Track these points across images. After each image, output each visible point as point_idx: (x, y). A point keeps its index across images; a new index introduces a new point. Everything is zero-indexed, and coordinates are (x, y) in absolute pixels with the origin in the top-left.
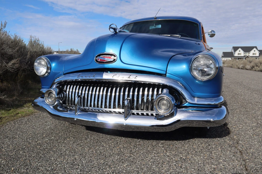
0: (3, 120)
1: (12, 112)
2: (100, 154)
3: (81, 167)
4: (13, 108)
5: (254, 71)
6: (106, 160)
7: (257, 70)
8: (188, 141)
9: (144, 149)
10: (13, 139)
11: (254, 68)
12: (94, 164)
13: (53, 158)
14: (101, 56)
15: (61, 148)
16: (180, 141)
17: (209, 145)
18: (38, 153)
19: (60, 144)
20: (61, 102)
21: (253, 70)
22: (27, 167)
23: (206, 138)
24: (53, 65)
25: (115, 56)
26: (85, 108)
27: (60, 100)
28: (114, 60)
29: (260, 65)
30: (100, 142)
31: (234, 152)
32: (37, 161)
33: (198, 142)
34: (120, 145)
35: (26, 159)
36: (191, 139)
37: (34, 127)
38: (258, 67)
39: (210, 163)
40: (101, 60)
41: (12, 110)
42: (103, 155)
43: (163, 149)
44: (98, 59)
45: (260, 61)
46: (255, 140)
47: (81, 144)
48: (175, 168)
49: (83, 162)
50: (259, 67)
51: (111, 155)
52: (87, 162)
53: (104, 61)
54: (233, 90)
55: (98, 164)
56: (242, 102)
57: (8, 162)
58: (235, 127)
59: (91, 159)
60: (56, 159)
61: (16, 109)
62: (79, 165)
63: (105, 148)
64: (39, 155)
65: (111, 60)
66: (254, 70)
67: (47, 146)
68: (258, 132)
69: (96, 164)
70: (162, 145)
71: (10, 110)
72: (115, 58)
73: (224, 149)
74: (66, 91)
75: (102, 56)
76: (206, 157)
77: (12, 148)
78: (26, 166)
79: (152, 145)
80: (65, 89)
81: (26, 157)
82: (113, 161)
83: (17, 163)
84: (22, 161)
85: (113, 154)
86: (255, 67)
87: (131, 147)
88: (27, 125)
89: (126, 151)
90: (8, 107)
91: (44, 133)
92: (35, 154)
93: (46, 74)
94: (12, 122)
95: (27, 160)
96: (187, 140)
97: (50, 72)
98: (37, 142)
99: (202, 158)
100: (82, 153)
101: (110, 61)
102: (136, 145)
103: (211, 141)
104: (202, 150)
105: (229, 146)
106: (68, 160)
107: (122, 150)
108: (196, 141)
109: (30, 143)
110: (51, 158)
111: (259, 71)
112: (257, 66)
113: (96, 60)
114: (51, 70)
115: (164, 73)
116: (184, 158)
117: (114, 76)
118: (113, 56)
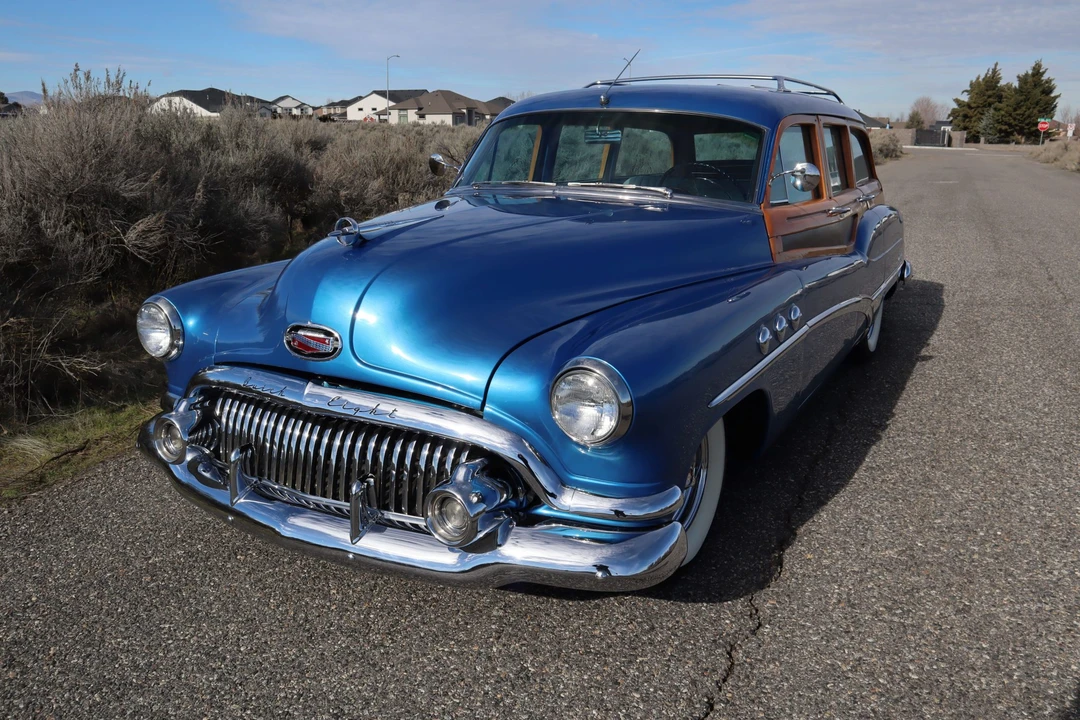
0: (91, 452)
1: (130, 416)
2: (302, 625)
3: (227, 666)
4: (135, 401)
6: (305, 651)
8: (597, 606)
9: (439, 619)
10: (89, 543)
12: (268, 658)
13: (167, 626)
14: (301, 333)
15: (207, 588)
16: (570, 603)
17: (653, 628)
18: (136, 603)
19: (208, 573)
20: (207, 452)
22: (89, 649)
23: (664, 598)
24: (191, 323)
26: (264, 482)
27: (203, 445)
28: (336, 349)
30: (325, 579)
31: (706, 670)
32: (123, 630)
33: (623, 614)
34: (378, 595)
35: (96, 622)
36: (612, 599)
37: (166, 496)
39: (592, 702)
40: (300, 344)
41: (130, 409)
42: (308, 630)
43: (493, 627)
44: (294, 340)
46: (825, 623)
47: (270, 580)
48: (479, 704)
49: (242, 649)
51: (329, 632)
52: (252, 649)
53: (309, 348)
54: (983, 351)
55: (277, 661)
56: (954, 427)
57: (50, 628)
58: (809, 556)
59: (266, 642)
60: (175, 630)
61: (143, 402)
62: (224, 659)
63: (328, 604)
64: (136, 609)
65: (326, 351)
67: (170, 579)
68: (869, 590)
69: (272, 659)
70: (501, 613)
71: (125, 407)
72: (338, 345)
73: (686, 650)
74: (220, 417)
75: (303, 332)
76: (599, 678)
77: (76, 576)
78: (89, 645)
79: (472, 608)
80: (218, 412)
81: (99, 614)
82: (322, 654)
83: (69, 630)
84: (84, 626)
85: (340, 628)
87: (404, 609)
88: (147, 484)
89: (380, 624)
90: (116, 398)
91: (185, 522)
92: (127, 605)
93: (174, 352)
94: (112, 465)
95: (98, 626)
96: (594, 600)
97: (183, 347)
98: (150, 558)
99: (586, 677)
100: (255, 615)
101: (323, 352)
102: (422, 604)
103: (672, 611)
104: (610, 647)
106: (203, 637)
108: (622, 609)
109: (127, 563)
110: (162, 626)
113: (289, 342)
114: (184, 341)
115: (476, 402)
116: (532, 670)
117: (333, 400)
118: (332, 339)
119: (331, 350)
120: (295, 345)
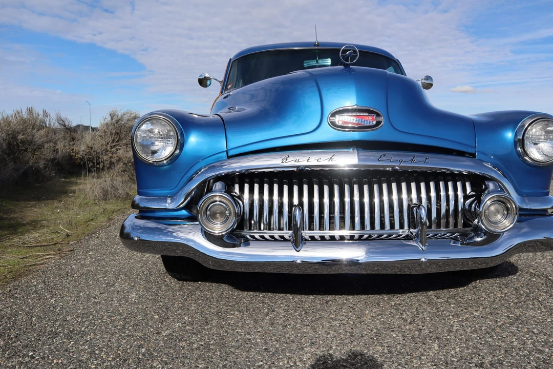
2: (352, 335)
6: (385, 345)
9: (420, 311)
10: (82, 337)
14: (345, 114)
15: (243, 337)
19: (225, 329)
25: (378, 115)
28: (378, 123)
30: (313, 312)
34: (362, 310)
37: (94, 300)
40: (344, 122)
42: (362, 336)
47: (279, 322)
51: (379, 333)
60: (273, 364)
63: (343, 322)
64: (212, 362)
65: (371, 124)
67: (202, 339)
72: (379, 119)
77: (113, 358)
79: (424, 302)
82: (399, 343)
85: (377, 330)
91: (144, 310)
98: (159, 333)
100: (310, 339)
107: (382, 320)
113: (333, 123)
115: (473, 150)
117: (381, 157)
118: (375, 115)
119: (375, 122)
120: (340, 123)
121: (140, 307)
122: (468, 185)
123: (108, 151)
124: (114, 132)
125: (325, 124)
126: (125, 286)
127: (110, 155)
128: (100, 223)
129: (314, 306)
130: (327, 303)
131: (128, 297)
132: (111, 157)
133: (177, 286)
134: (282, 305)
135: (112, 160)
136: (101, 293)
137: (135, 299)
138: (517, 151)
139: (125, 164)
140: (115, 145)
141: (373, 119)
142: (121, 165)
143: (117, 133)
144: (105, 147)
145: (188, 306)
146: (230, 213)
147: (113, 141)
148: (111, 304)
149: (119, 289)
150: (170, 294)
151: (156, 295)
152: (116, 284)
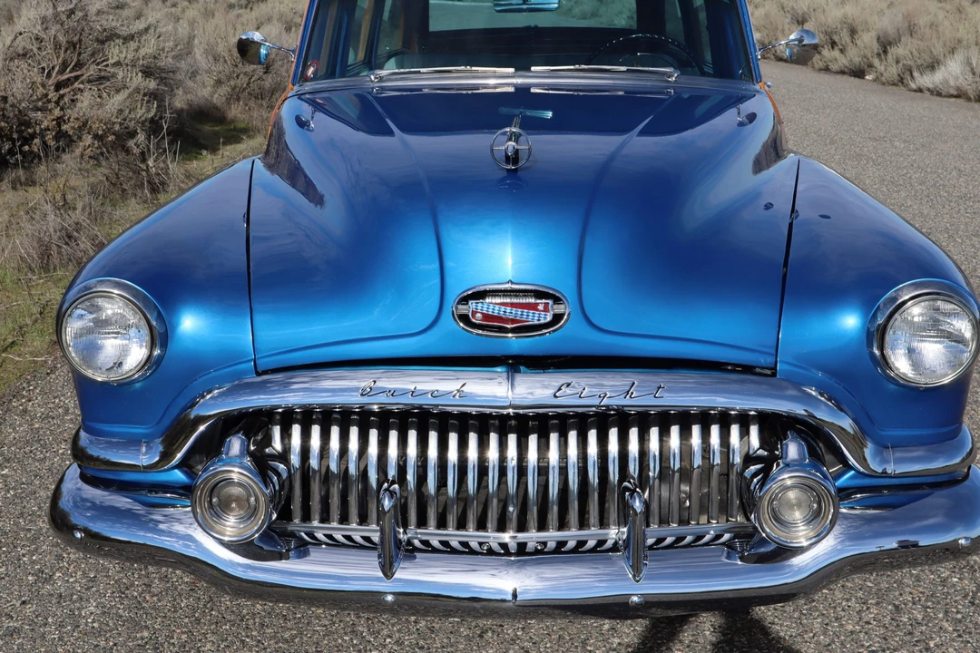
5: (820, 70)
7: (834, 67)
11: (819, 53)
14: (488, 300)
21: (813, 67)
25: (557, 300)
29: (848, 39)
38: (836, 53)
44: (474, 313)
45: (845, 16)
50: (842, 51)
53: (509, 321)
65: (542, 321)
66: (817, 67)
72: (559, 309)
74: (284, 457)
75: (498, 300)
80: (277, 445)
86: (826, 52)
97: (161, 358)
101: (536, 322)
105: (973, 604)
111: (842, 73)
112: (833, 44)
113: (464, 318)
115: (769, 360)
117: (560, 389)
118: (550, 302)
119: (549, 318)
120: (478, 319)
121: (102, 644)
122: (754, 430)
123: (49, 101)
124: (62, 39)
125: (447, 318)
126: (76, 581)
127: (57, 112)
128: (31, 353)
129: (452, 646)
130: (481, 636)
131: (80, 615)
132: (60, 121)
133: (186, 580)
134: (388, 640)
135: (64, 127)
136: (24, 602)
137: (94, 621)
138: (872, 354)
139: (96, 137)
140: (69, 79)
141: (546, 309)
142: (88, 140)
143: (72, 45)
144: (41, 91)
145: (200, 640)
146: (257, 500)
147: (64, 66)
148: (43, 636)
149: (63, 590)
150: (166, 603)
151: (139, 606)
152: (58, 574)
